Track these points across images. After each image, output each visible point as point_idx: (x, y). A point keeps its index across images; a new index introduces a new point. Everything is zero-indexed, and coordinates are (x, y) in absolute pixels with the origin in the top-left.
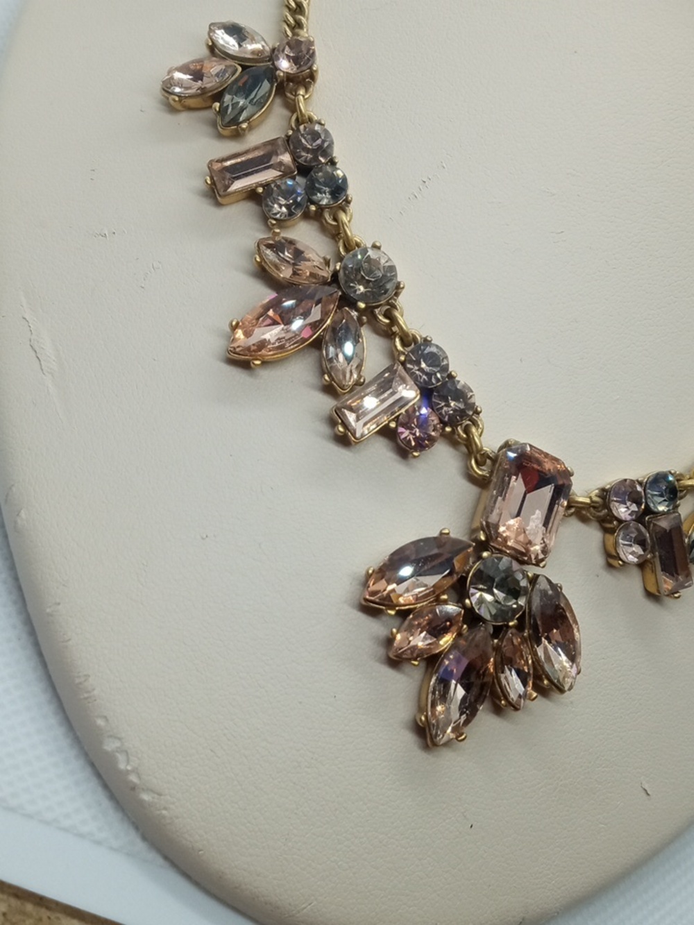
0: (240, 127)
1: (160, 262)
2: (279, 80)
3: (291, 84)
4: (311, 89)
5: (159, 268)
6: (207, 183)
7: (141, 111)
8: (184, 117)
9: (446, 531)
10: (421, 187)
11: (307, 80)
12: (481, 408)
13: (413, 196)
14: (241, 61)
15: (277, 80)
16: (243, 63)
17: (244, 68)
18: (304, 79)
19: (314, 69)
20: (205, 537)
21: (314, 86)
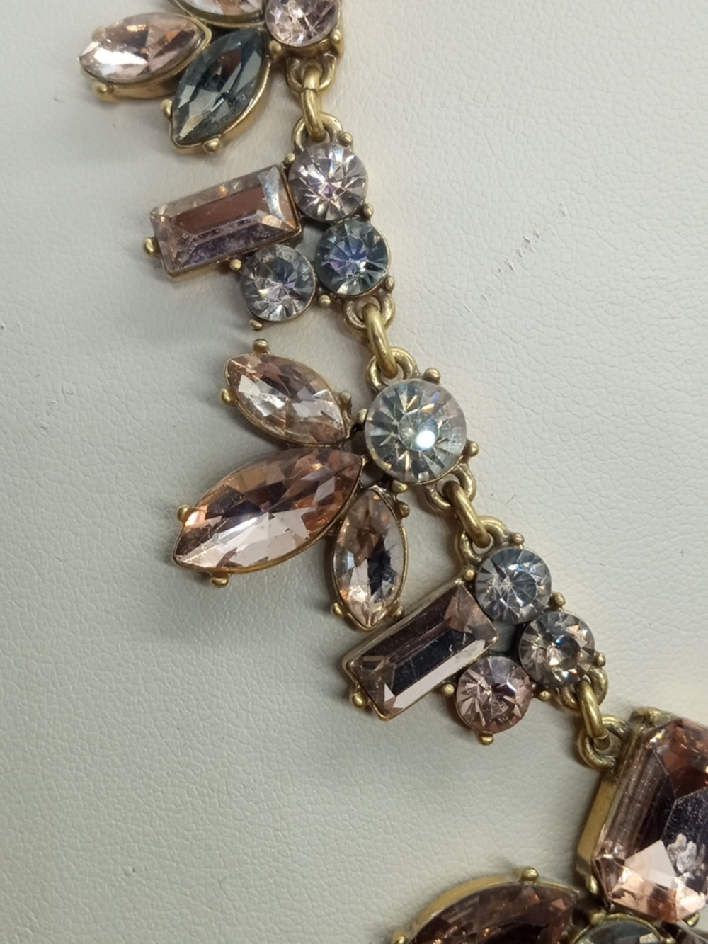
0: (206, 146)
1: (74, 383)
2: (275, 57)
3: (298, 61)
4: (331, 72)
5: (72, 394)
6: (147, 251)
7: (56, 100)
8: (123, 114)
9: (533, 873)
10: (521, 249)
11: (326, 54)
12: (604, 657)
13: (506, 267)
14: (213, 20)
15: (271, 58)
16: (216, 24)
17: (218, 32)
18: (320, 53)
19: (336, 37)
20: (131, 869)
21: (337, 64)
